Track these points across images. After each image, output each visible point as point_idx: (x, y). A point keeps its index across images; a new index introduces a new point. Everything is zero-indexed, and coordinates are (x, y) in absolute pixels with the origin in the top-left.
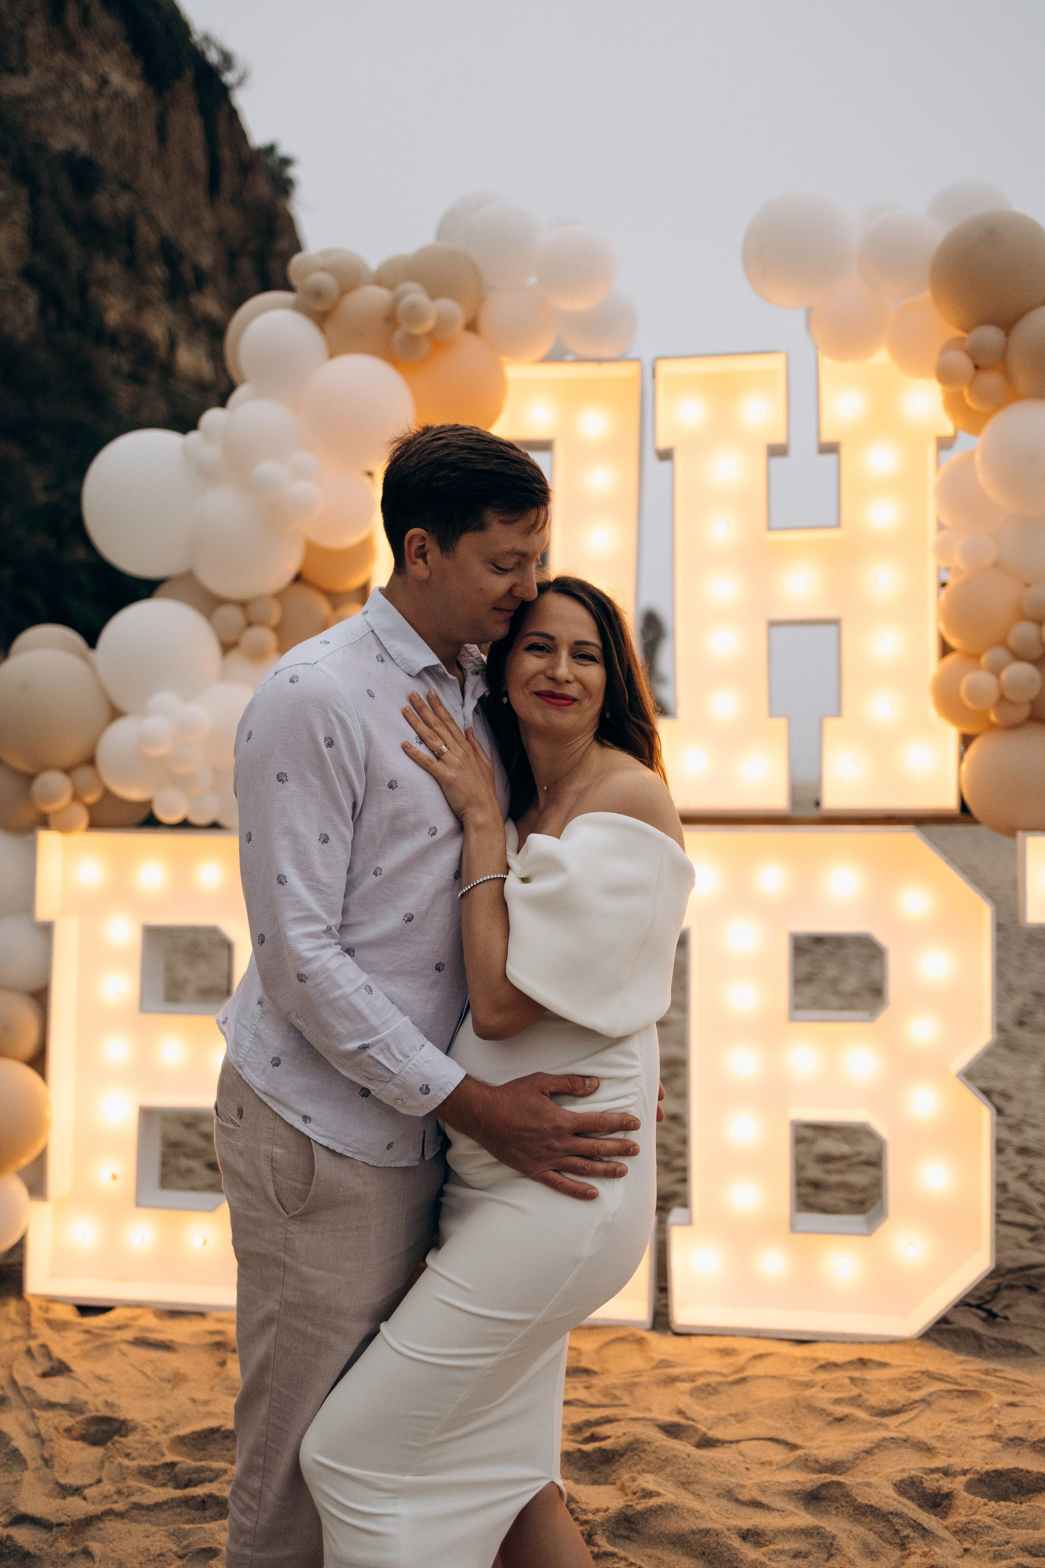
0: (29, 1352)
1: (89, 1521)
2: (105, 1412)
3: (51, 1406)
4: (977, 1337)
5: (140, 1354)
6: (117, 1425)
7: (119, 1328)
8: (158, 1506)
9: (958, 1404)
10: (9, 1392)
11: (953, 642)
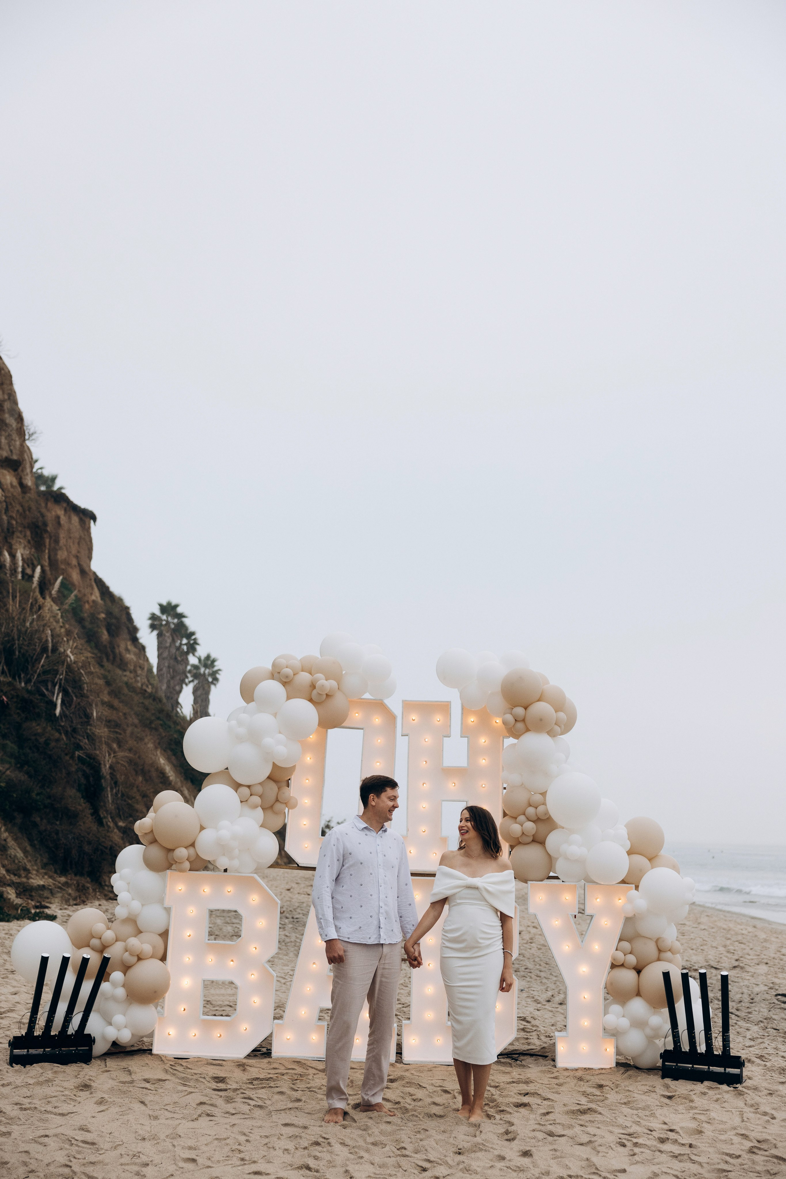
0: (171, 1065)
1: (235, 1090)
2: (215, 1076)
3: (196, 1074)
4: (510, 1064)
5: (212, 1067)
6: (221, 1079)
7: (197, 1062)
8: (255, 1088)
9: (504, 1075)
10: (175, 1072)
11: (507, 812)
